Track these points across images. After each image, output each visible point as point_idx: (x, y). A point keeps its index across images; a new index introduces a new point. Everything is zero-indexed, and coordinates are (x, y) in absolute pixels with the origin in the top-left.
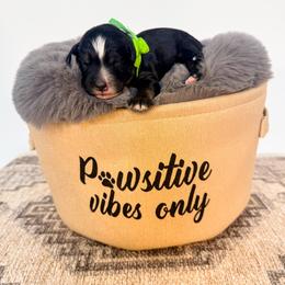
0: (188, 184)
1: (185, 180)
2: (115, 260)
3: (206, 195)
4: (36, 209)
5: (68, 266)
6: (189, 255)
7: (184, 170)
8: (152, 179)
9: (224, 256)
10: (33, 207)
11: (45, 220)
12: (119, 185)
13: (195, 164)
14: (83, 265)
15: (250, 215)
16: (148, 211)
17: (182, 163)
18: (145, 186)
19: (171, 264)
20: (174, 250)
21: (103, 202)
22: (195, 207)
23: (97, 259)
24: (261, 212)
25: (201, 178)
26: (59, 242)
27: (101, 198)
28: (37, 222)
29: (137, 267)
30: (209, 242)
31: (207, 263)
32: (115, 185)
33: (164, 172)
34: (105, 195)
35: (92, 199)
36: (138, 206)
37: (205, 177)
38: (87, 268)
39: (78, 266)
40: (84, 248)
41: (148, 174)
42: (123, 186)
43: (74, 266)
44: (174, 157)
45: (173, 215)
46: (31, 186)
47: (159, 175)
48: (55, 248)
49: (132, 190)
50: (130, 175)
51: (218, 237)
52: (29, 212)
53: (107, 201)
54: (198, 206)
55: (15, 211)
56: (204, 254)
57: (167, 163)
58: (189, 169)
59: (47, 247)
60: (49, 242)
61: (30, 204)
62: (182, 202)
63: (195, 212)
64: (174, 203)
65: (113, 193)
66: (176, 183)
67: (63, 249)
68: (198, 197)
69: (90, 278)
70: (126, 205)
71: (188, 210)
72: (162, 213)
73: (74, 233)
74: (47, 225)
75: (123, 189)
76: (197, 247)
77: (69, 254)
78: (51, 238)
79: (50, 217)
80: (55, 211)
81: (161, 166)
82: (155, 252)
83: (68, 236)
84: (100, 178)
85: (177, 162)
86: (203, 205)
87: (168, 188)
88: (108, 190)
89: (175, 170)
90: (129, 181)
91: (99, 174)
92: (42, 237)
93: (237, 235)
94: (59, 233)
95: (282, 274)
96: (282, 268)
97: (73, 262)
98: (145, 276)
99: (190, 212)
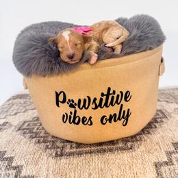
0: (118, 104)
1: (117, 102)
2: (78, 150)
3: (129, 110)
4: (29, 125)
5: (51, 154)
6: (120, 145)
7: (115, 96)
8: (98, 102)
9: (141, 144)
10: (27, 124)
11: (35, 131)
12: (79, 107)
13: (121, 92)
14: (59, 153)
15: (157, 122)
16: (96, 120)
17: (114, 92)
18: (94, 106)
19: (111, 150)
20: (112, 142)
21: (70, 117)
22: (123, 117)
23: (68, 150)
24: (164, 120)
25: (126, 100)
26: (44, 142)
27: (69, 114)
28: (30, 132)
29: (91, 152)
30: (132, 137)
31: (131, 149)
32: (77, 107)
33: (104, 98)
34: (71, 113)
35: (64, 116)
36: (90, 118)
37: (128, 99)
38: (61, 155)
39: (56, 154)
40: (59, 144)
41: (95, 99)
42: (81, 107)
43: (54, 154)
44: (109, 89)
45: (110, 122)
46: (24, 112)
47: (101, 100)
48: (42, 146)
49: (86, 109)
50: (85, 100)
51: (137, 134)
52: (25, 127)
53: (72, 116)
54: (125, 117)
55: (16, 127)
56: (129, 144)
57: (105, 93)
58: (118, 96)
59: (38, 145)
60: (39, 142)
61: (25, 122)
62: (115, 115)
63: (123, 120)
64: (111, 115)
65: (75, 111)
66: (111, 103)
67: (47, 146)
68: (124, 111)
69: (64, 161)
70: (84, 118)
71: (119, 119)
72: (104, 121)
73: (53, 137)
74: (37, 133)
75: (81, 109)
76: (125, 140)
77: (51, 148)
78: (39, 140)
79: (38, 129)
80: (41, 125)
81: (103, 95)
82: (101, 144)
83: (50, 139)
84: (68, 103)
85: (111, 92)
86: (128, 116)
87: (107, 107)
88: (73, 110)
89: (110, 97)
90: (84, 104)
91: (67, 101)
92: (34, 140)
93: (149, 133)
94: (44, 137)
95: (173, 152)
96: (174, 149)
97: (53, 152)
98: (95, 157)
99: (120, 120)
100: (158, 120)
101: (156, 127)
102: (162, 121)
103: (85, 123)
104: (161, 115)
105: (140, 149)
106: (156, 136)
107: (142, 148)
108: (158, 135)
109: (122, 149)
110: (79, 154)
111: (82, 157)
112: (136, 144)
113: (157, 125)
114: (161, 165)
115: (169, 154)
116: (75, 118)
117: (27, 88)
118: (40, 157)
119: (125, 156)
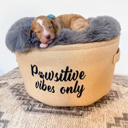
0: (74, 80)
1: (73, 78)
2: (43, 109)
3: (83, 86)
4: (18, 87)
5: (24, 109)
6: (74, 111)
7: (72, 74)
8: (58, 76)
11: (21, 91)
12: (46, 78)
13: (77, 72)
14: (30, 109)
15: (109, 99)
16: (57, 89)
17: (71, 71)
20: (69, 108)
21: (40, 84)
22: (78, 90)
23: (36, 108)
24: (115, 99)
26: (23, 99)
27: (40, 82)
28: (18, 91)
30: (85, 107)
33: (64, 74)
34: (41, 82)
35: (36, 83)
36: (53, 87)
39: (28, 109)
40: (32, 103)
41: (57, 74)
44: (68, 68)
45: (67, 93)
47: (61, 75)
48: (21, 102)
49: (51, 80)
50: (50, 74)
52: (16, 87)
53: (42, 84)
54: (80, 91)
55: (10, 86)
56: (81, 112)
57: (65, 70)
58: (74, 74)
59: (18, 101)
60: (20, 99)
61: (17, 85)
62: (71, 88)
64: (68, 88)
65: (44, 81)
66: (69, 79)
67: (24, 102)
68: (79, 87)
69: (31, 114)
70: (49, 86)
72: (63, 91)
73: (30, 97)
74: (21, 93)
75: (47, 80)
77: (26, 104)
81: (62, 71)
82: (60, 108)
83: (28, 98)
84: (39, 74)
85: (69, 70)
86: (82, 90)
88: (42, 79)
89: (68, 73)
90: (49, 76)
91: (38, 72)
92: (17, 97)
93: (99, 106)
94: (24, 96)
95: (113, 125)
96: (114, 122)
97: (26, 107)
99: (75, 92)
101: (106, 103)
102: (113, 100)
103: (50, 90)
104: (114, 95)
105: (88, 117)
106: (104, 110)
108: (106, 110)
109: (74, 114)
110: (43, 112)
112: (86, 113)
115: (109, 125)
116: (43, 85)
119: (75, 120)
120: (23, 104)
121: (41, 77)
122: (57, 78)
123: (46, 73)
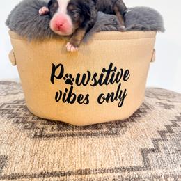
0: (117, 82)
1: (116, 80)
4: (8, 106)
5: (29, 135)
7: (116, 73)
8: (98, 78)
9: (125, 131)
10: (6, 106)
12: (77, 82)
13: (122, 70)
14: (38, 134)
15: (141, 112)
17: (115, 68)
18: (93, 82)
20: (96, 127)
21: (65, 94)
22: (120, 97)
24: (147, 110)
26: (23, 122)
27: (63, 92)
28: (9, 113)
31: (116, 134)
32: (74, 83)
33: (105, 74)
34: (66, 90)
35: (57, 93)
36: (88, 95)
37: (126, 79)
38: (41, 136)
39: (35, 134)
40: (39, 125)
41: (96, 75)
42: (79, 83)
43: (33, 135)
44: (111, 64)
45: (107, 102)
46: (5, 95)
47: (102, 76)
48: (21, 126)
49: (85, 85)
50: (84, 75)
52: (4, 107)
53: (67, 94)
56: (114, 130)
57: (107, 69)
58: (119, 73)
59: (16, 125)
61: (4, 104)
63: (119, 100)
64: (109, 94)
68: (121, 91)
70: (80, 95)
71: (116, 99)
74: (15, 114)
75: (79, 85)
77: (30, 129)
78: (17, 121)
79: (18, 110)
81: (104, 70)
84: (64, 78)
85: (113, 68)
86: (124, 97)
87: (107, 84)
88: (69, 87)
89: (111, 73)
90: (83, 80)
91: (64, 75)
92: (12, 120)
93: (133, 121)
94: (24, 118)
95: (160, 140)
96: (160, 137)
98: (78, 141)
100: (142, 111)
101: (140, 116)
103: (81, 102)
104: (143, 107)
105: (126, 135)
106: (141, 124)
107: (128, 134)
108: (143, 124)
109: (106, 134)
110: (61, 136)
111: (64, 140)
113: (140, 114)
114: (148, 152)
115: (155, 141)
116: (70, 95)
117: (15, 64)
118: (16, 137)
119: (110, 141)
120: (26, 128)
121: (68, 82)
122: (95, 80)
123: (79, 75)
